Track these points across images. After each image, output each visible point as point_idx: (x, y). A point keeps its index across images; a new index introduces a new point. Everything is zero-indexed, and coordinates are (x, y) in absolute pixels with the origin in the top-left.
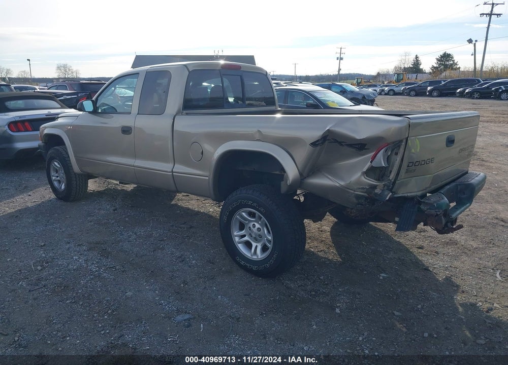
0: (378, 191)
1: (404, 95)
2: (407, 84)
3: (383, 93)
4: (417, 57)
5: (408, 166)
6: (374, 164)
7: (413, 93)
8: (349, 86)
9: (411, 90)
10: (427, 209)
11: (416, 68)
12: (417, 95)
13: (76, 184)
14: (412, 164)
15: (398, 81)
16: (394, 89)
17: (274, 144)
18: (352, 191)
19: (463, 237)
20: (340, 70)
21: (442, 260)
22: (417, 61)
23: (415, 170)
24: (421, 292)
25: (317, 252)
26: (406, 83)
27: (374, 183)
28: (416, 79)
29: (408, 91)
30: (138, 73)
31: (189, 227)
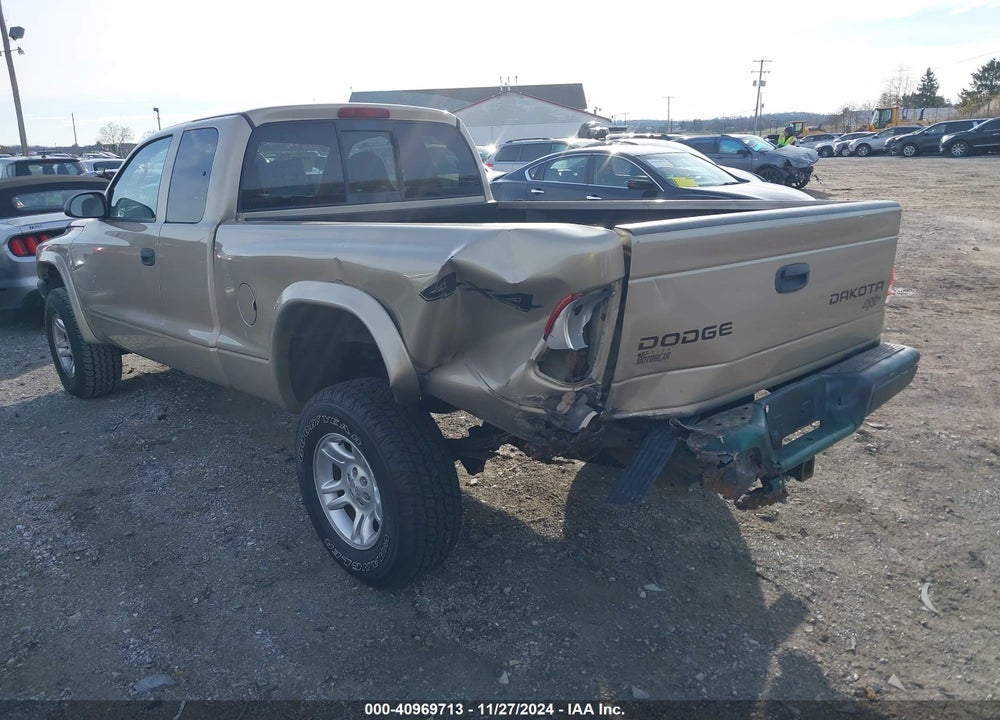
0: (562, 407)
1: (891, 155)
2: (898, 131)
3: (845, 152)
4: (929, 73)
5: (641, 347)
6: (553, 343)
7: (909, 150)
8: (759, 142)
9: (905, 143)
10: (703, 449)
11: (927, 96)
12: (918, 154)
13: (93, 363)
14: (652, 342)
15: (881, 124)
16: (870, 143)
17: (365, 291)
18: (516, 405)
19: (884, 493)
20: (759, 105)
21: (807, 553)
22: (931, 80)
23: (667, 356)
24: (724, 635)
25: (531, 522)
26: (896, 129)
27: (557, 386)
28: (921, 118)
29: (898, 146)
30: (171, 136)
31: (287, 458)
